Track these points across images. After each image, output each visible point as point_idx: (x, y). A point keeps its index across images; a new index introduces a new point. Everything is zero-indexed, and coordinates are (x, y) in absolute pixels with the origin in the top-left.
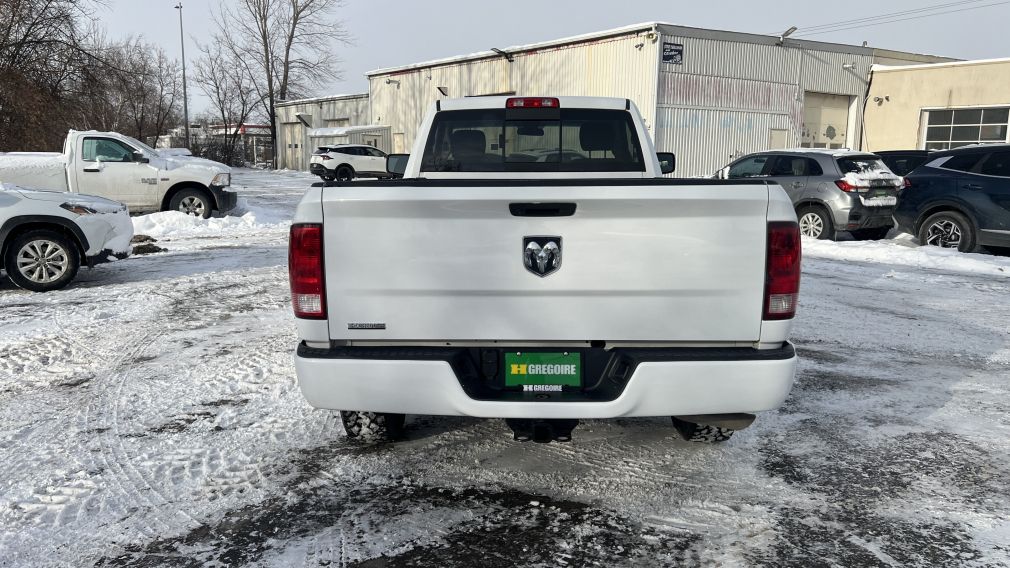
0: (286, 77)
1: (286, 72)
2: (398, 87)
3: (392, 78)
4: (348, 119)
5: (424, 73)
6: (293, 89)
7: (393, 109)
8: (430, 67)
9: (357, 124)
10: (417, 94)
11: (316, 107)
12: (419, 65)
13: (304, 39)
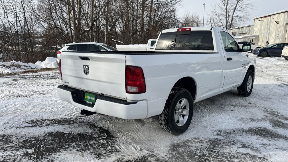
0: (232, 21)
1: (232, 20)
2: (263, 22)
3: (261, 19)
4: (246, 33)
5: (272, 17)
6: (234, 25)
7: (260, 30)
8: (274, 15)
9: (249, 34)
10: (269, 24)
11: (238, 30)
12: (270, 14)
13: (239, 9)
